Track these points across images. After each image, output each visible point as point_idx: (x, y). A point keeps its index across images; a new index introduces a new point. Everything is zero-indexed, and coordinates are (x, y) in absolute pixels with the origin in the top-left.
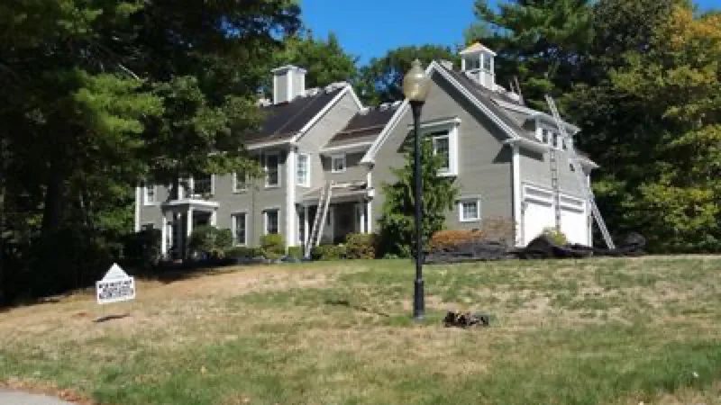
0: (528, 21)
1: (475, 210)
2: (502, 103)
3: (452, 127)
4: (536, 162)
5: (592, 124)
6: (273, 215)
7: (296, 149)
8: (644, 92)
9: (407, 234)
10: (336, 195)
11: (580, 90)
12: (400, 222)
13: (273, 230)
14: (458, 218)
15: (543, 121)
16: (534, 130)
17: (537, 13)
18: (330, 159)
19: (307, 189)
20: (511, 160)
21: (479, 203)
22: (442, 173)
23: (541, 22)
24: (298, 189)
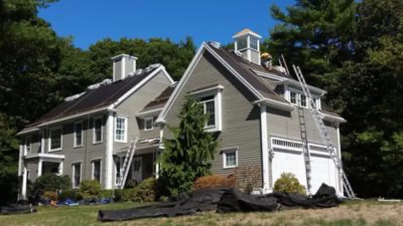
0: (307, 18)
1: (235, 159)
2: (260, 73)
3: (217, 93)
4: (283, 118)
5: (359, 90)
6: (97, 163)
7: (114, 114)
8: (394, 65)
9: (175, 179)
10: (138, 148)
11: (348, 65)
12: (169, 170)
13: (97, 176)
14: (222, 165)
15: (291, 86)
16: (283, 92)
17: (315, 13)
18: (143, 120)
19: (124, 143)
20: (259, 118)
21: (237, 152)
22: (208, 129)
23: (317, 18)
24: (115, 144)
